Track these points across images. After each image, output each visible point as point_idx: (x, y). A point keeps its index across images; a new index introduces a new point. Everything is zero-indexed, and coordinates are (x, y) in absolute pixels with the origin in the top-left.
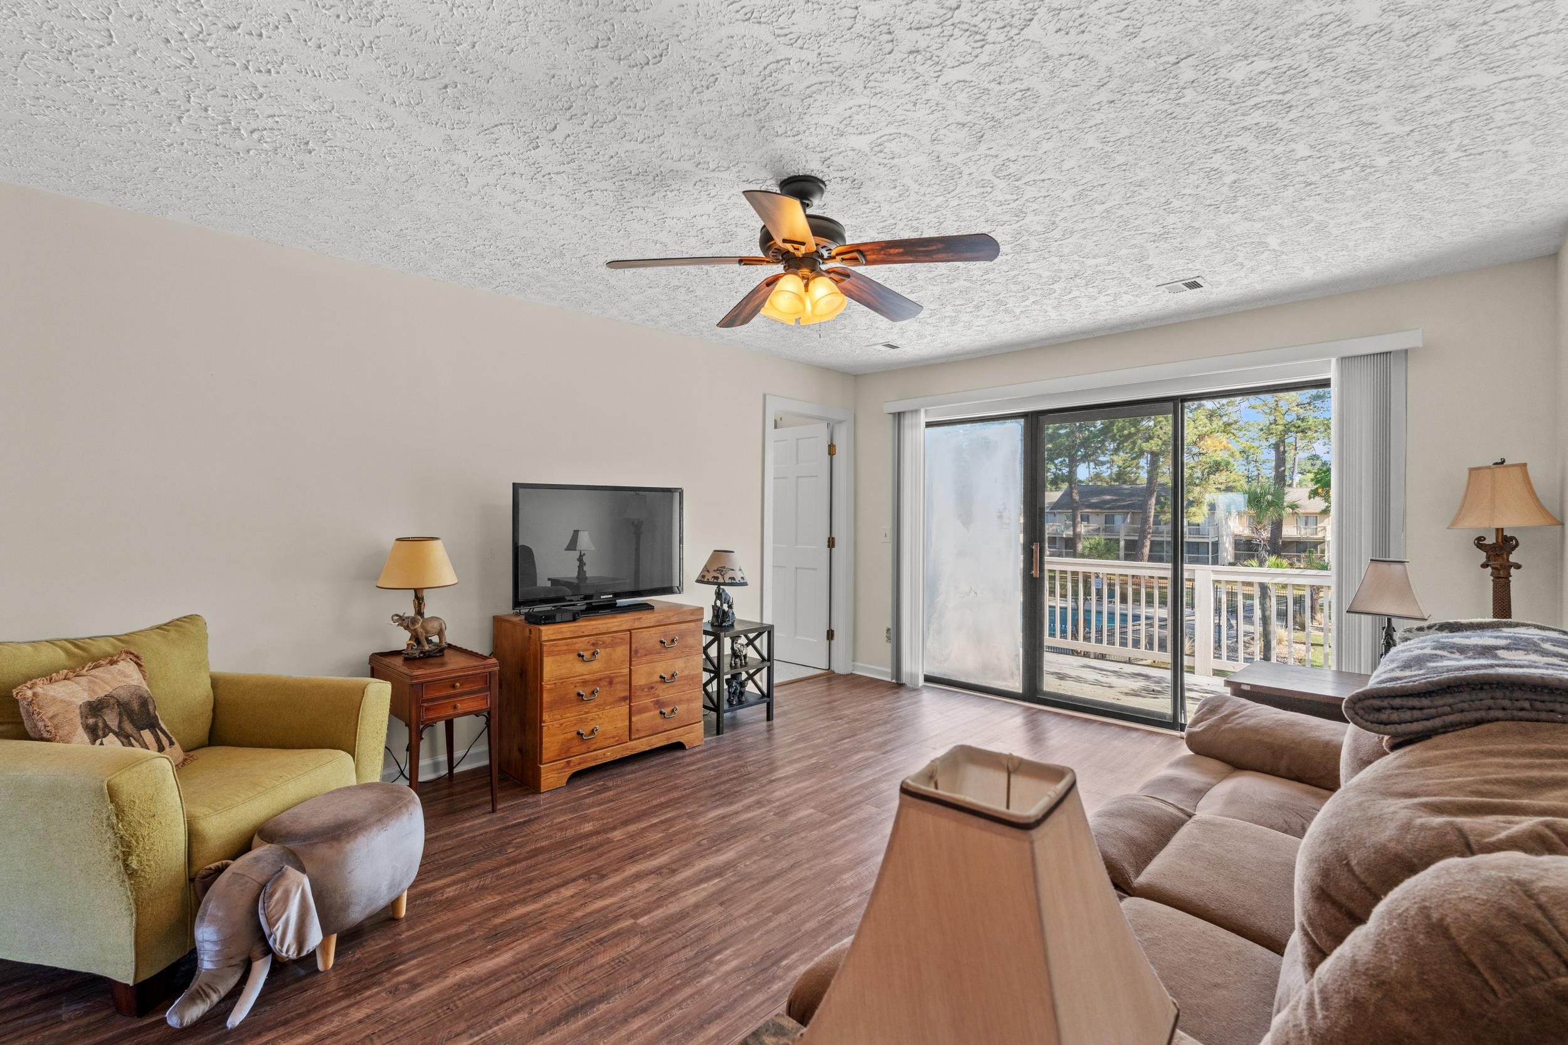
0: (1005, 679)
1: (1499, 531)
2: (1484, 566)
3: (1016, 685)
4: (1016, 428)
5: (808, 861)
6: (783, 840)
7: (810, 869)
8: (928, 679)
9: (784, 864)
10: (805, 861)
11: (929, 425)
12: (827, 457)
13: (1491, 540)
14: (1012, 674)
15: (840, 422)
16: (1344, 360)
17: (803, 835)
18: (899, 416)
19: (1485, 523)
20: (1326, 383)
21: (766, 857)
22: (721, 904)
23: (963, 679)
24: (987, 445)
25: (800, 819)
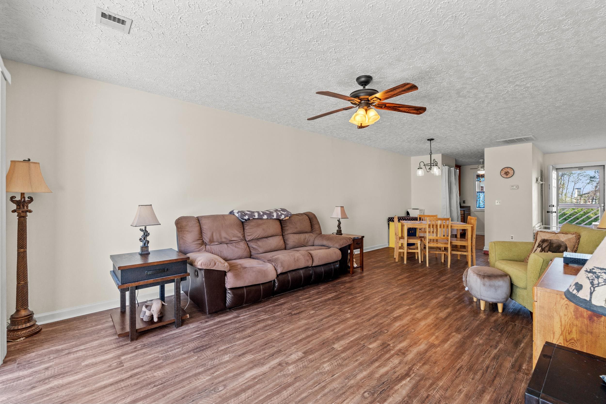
1: (23, 194)
2: (14, 211)
5: (364, 322)
6: (378, 330)
7: (363, 319)
9: (374, 320)
10: (366, 321)
13: (18, 198)
17: (370, 333)
19: (16, 190)
21: (382, 323)
22: (387, 310)
25: (375, 341)
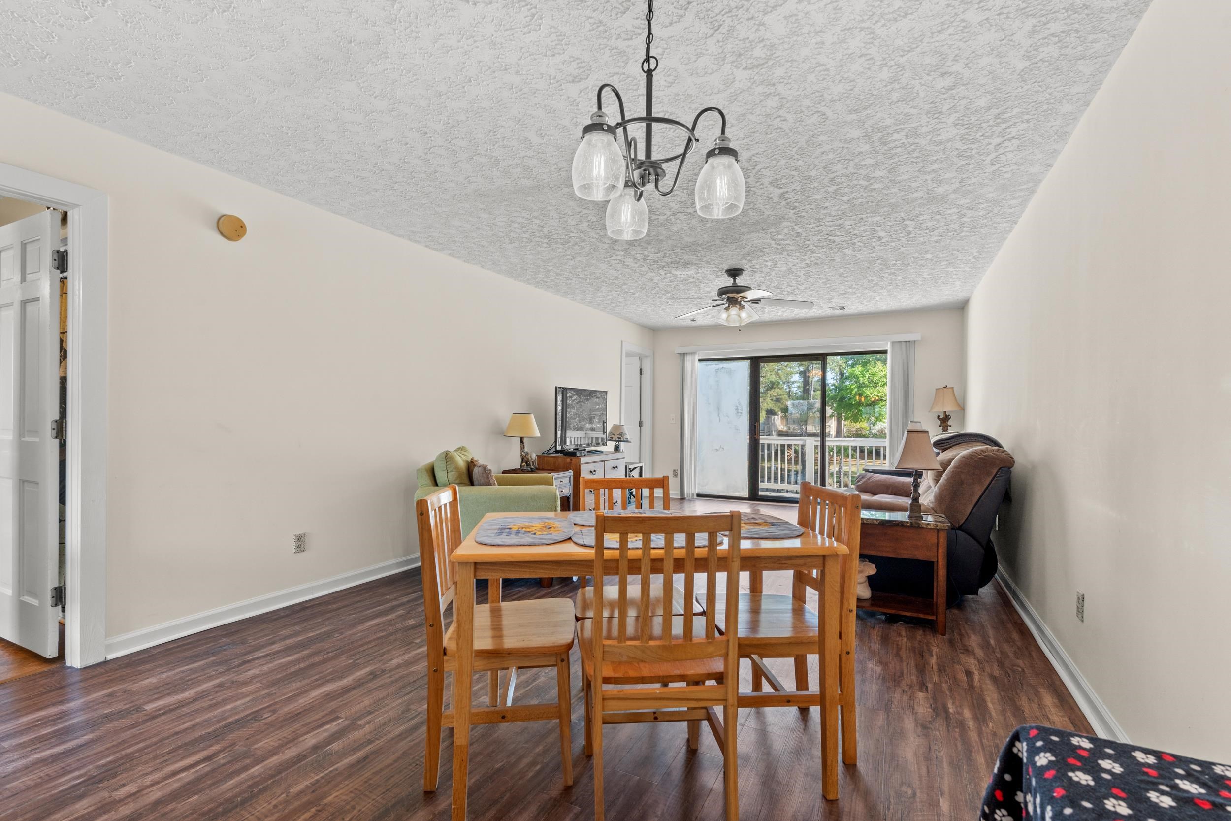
0: (739, 492)
1: (945, 412)
2: (940, 426)
3: (745, 494)
4: (746, 364)
8: (698, 495)
11: (700, 360)
12: (639, 375)
13: (942, 416)
14: (743, 489)
15: (646, 356)
16: (893, 343)
18: (683, 355)
19: (940, 409)
20: (885, 352)
23: (716, 494)
24: (730, 372)
